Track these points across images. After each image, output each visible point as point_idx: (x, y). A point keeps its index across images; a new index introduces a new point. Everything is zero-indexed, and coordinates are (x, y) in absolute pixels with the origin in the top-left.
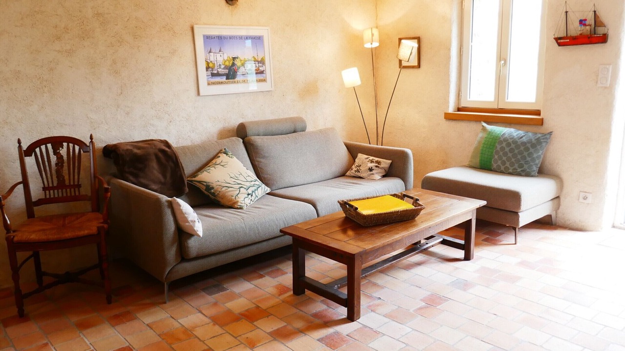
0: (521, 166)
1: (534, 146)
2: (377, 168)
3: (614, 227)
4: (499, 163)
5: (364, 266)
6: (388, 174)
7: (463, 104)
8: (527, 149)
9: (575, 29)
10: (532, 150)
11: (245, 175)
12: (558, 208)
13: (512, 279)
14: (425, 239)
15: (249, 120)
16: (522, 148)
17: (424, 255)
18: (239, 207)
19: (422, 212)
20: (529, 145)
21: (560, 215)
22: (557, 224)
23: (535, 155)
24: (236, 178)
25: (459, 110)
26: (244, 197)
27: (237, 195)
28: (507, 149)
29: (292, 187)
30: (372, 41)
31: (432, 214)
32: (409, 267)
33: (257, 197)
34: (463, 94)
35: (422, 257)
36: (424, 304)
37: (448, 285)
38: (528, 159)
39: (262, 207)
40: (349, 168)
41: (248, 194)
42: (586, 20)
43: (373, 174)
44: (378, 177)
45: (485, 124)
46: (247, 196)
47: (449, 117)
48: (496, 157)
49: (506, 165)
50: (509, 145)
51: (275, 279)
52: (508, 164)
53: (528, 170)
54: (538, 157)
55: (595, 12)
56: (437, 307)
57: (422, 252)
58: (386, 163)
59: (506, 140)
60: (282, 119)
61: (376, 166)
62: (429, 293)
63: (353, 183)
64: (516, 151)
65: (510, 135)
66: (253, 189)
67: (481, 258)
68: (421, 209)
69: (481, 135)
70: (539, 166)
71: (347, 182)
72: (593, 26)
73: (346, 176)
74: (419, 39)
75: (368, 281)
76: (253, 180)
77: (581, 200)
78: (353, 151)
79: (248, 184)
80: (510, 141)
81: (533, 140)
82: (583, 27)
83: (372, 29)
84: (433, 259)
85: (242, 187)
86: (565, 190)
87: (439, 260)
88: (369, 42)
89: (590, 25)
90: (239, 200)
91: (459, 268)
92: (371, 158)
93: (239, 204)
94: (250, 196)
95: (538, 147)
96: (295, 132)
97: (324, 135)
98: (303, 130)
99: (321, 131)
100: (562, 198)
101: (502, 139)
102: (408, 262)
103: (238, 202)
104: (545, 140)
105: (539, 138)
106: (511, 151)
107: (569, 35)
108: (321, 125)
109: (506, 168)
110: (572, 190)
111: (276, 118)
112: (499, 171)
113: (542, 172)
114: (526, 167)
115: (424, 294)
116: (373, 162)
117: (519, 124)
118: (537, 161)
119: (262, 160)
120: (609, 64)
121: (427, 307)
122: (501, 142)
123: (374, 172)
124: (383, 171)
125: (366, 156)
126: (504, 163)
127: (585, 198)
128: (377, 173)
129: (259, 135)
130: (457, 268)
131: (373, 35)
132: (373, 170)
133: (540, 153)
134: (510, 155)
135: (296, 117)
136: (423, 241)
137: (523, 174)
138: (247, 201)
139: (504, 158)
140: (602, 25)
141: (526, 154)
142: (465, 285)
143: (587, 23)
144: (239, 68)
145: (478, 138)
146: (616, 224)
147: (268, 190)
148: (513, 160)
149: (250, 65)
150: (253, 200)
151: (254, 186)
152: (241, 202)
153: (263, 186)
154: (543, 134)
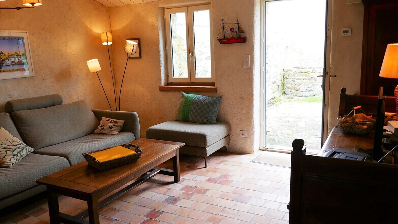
0: (206, 118)
1: (212, 105)
2: (115, 126)
3: (260, 150)
4: (193, 117)
5: (100, 200)
6: (123, 130)
7: (170, 81)
8: (209, 107)
9: (229, 34)
10: (211, 108)
11: (11, 141)
12: (230, 142)
13: (203, 191)
14: (149, 171)
15: (16, 99)
16: (206, 107)
17: (148, 183)
18: (5, 166)
19: (142, 156)
20: (209, 105)
21: (231, 146)
22: (230, 152)
23: (213, 111)
24: (3, 144)
25: (168, 84)
26: (11, 158)
27: (4, 157)
28: (197, 108)
29: (52, 145)
30: (108, 41)
31: (149, 156)
32: (138, 193)
33: (22, 156)
34: (169, 74)
35: (147, 184)
36: (147, 218)
37: (163, 202)
38: (210, 113)
39: (26, 164)
40: (96, 127)
41: (14, 155)
42: (234, 29)
43: (113, 131)
44: (116, 132)
45: (183, 93)
46: (13, 157)
47: (162, 89)
48: (191, 113)
49: (197, 118)
50: (198, 105)
51: (38, 217)
52: (198, 117)
53: (210, 120)
54: (216, 112)
55: (238, 24)
56: (155, 220)
57: (146, 181)
58: (121, 122)
59: (196, 102)
60: (42, 97)
61: (114, 125)
62: (150, 210)
63: (98, 138)
64: (203, 109)
65: (198, 99)
66: (18, 150)
67: (185, 179)
68: (141, 154)
69: (181, 100)
70: (216, 117)
71: (94, 138)
72: (238, 32)
73: (94, 133)
74: (139, 40)
75: (109, 207)
76: (18, 144)
77: (241, 136)
78: (98, 115)
79: (14, 147)
80: (199, 103)
81: (212, 101)
82: (233, 33)
83: (106, 32)
84: (154, 185)
85: (8, 150)
86: (232, 131)
87: (158, 185)
88: (105, 42)
89: (236, 32)
90: (6, 160)
91: (171, 189)
92: (111, 120)
93: (6, 164)
94: (15, 157)
95: (215, 105)
96: (53, 105)
97: (77, 106)
98: (60, 103)
99: (74, 104)
100: (231, 136)
101: (194, 102)
102: (138, 190)
103: (4, 162)
104: (218, 101)
105: (215, 100)
106: (200, 109)
107: (226, 38)
108: (75, 99)
109: (198, 120)
110: (236, 130)
111: (39, 96)
112: (194, 122)
113: (219, 121)
114: (209, 118)
115: (147, 210)
116: (112, 122)
117: (203, 92)
118: (215, 114)
119: (26, 128)
120: (249, 55)
121: (149, 220)
122: (193, 104)
123: (113, 129)
124: (119, 128)
125: (107, 119)
126: (196, 116)
127: (243, 135)
128: (115, 130)
129: (23, 110)
130: (169, 189)
131: (107, 37)
132: (112, 128)
133: (216, 109)
134: (199, 111)
135: (54, 95)
136: (148, 173)
137: (208, 123)
138: (13, 160)
139: (196, 114)
140: (243, 32)
141: (208, 110)
142: (174, 200)
143: (235, 30)
144: (4, 61)
145: (180, 102)
146: (262, 148)
147: (32, 150)
148: (201, 114)
149: (13, 58)
150: (18, 159)
151: (19, 148)
152: (8, 162)
153: (27, 147)
154: (217, 97)
